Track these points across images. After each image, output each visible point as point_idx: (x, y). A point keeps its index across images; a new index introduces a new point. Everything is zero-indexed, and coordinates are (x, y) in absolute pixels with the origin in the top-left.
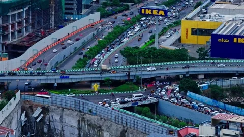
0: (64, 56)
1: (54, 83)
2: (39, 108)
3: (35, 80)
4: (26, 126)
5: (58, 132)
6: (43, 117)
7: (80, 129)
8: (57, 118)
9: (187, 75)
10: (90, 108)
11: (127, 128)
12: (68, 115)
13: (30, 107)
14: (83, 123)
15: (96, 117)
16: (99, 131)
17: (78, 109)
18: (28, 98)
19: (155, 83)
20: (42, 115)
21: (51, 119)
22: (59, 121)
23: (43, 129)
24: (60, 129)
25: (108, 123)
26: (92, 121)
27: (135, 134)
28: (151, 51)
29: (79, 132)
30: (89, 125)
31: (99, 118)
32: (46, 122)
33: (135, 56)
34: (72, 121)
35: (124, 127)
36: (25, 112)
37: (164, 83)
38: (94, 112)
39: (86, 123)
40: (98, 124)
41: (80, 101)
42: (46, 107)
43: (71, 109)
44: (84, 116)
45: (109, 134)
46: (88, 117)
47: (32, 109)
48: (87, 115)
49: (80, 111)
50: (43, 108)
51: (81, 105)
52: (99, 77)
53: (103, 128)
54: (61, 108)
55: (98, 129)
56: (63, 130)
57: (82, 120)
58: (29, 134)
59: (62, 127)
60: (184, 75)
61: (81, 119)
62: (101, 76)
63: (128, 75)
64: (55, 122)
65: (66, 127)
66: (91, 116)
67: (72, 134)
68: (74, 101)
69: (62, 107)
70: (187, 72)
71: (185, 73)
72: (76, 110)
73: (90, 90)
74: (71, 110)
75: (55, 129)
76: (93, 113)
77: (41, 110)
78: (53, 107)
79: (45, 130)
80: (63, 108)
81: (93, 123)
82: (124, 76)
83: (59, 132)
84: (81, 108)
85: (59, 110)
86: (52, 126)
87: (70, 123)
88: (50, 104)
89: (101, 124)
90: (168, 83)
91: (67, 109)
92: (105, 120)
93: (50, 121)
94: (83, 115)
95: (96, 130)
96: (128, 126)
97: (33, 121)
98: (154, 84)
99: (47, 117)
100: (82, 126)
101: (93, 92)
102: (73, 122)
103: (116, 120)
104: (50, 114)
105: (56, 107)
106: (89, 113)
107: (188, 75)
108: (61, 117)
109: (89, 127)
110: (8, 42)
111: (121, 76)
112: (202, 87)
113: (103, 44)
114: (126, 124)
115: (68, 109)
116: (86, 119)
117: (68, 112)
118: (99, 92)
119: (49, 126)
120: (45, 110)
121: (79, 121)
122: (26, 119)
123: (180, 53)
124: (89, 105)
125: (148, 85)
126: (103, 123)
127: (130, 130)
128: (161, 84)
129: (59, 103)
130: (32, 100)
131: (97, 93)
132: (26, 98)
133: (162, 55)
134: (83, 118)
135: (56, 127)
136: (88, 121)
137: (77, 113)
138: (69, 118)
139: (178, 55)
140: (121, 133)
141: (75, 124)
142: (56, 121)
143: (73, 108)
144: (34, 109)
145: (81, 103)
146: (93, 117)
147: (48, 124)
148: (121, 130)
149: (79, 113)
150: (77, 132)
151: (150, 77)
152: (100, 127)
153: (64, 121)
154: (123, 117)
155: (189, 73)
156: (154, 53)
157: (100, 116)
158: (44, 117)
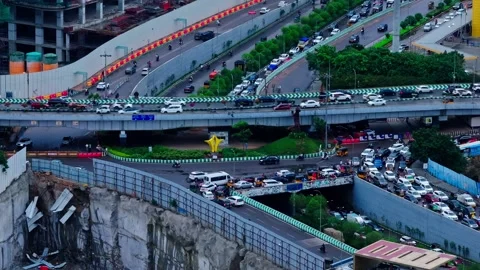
0: (194, 62)
1: (119, 132)
2: (66, 191)
3: (75, 123)
4: (41, 233)
5: (108, 250)
6: (75, 212)
7: (151, 245)
8: (106, 216)
9: (442, 119)
10: (174, 196)
11: (246, 251)
12: (129, 211)
13: (49, 188)
14: (159, 233)
15: (185, 219)
16: (190, 252)
17: (150, 199)
18: (47, 166)
19: (364, 135)
20: (73, 208)
21: (94, 219)
22: (109, 223)
23: (75, 240)
24: (111, 242)
25: (207, 235)
26: (176, 228)
27: (260, 266)
28: (374, 58)
29: (151, 252)
30: (171, 238)
31: (191, 222)
32: (81, 226)
33: (338, 67)
34: (135, 225)
35: (239, 247)
36: (36, 198)
37: (387, 136)
38: (181, 206)
39: (165, 233)
40: (187, 235)
41: (153, 179)
42: (83, 189)
43: (135, 196)
44: (162, 216)
45: (208, 264)
46: (168, 217)
47: (52, 194)
48: (168, 212)
49: (154, 203)
50: (76, 191)
51: (156, 189)
52: (226, 120)
53: (198, 248)
54: (113, 193)
55: (188, 248)
56: (118, 246)
57: (156, 224)
58: (46, 250)
59: (117, 239)
60: (435, 118)
61: (154, 221)
62: (230, 117)
63: (296, 116)
64: (101, 226)
65: (124, 238)
66: (175, 216)
67: (136, 256)
68: (141, 178)
69: (116, 191)
70: (443, 112)
71: (438, 114)
72: (145, 201)
73: (202, 149)
74: (134, 200)
75: (101, 241)
76: (180, 209)
77: (71, 196)
78: (99, 191)
79: (81, 244)
80: (120, 194)
81: (178, 233)
82: (287, 118)
83: (110, 249)
84: (156, 195)
85: (110, 197)
86: (95, 235)
87: (132, 231)
88: (92, 182)
89: (195, 237)
90: (396, 137)
91: (127, 195)
92: (203, 227)
93: (90, 223)
94: (160, 212)
95: (183, 250)
96: (248, 246)
97: (54, 220)
98: (361, 139)
99: (84, 212)
100: (156, 237)
101: (207, 155)
102: (138, 227)
103: (223, 229)
104: (91, 207)
105: (103, 191)
106: (173, 208)
107: (445, 119)
108: (114, 214)
109: (170, 243)
110: (76, 27)
111: (279, 118)
112: (469, 149)
113: (293, 35)
114: (244, 241)
115: (130, 196)
116: (164, 224)
117: (129, 203)
118: (221, 154)
119: (89, 233)
120: (81, 197)
121: (150, 227)
122: (40, 215)
123: (441, 64)
124: (173, 189)
125: (344, 140)
126: (199, 233)
127: (249, 255)
128: (378, 137)
129: (112, 181)
130: (55, 172)
131: (215, 157)
132: (42, 165)
133: (399, 68)
134: (159, 219)
135: (102, 237)
136: (168, 227)
137: (146, 205)
138: (131, 217)
139: (437, 69)
140: (232, 261)
141: (143, 234)
142: (103, 223)
143: (139, 195)
144: (57, 192)
145: (156, 183)
146: (178, 218)
147: (86, 229)
148: (232, 253)
149: (152, 208)
150: (145, 253)
151: (351, 121)
152: (192, 244)
153: (120, 222)
154: (238, 222)
155: (448, 113)
156: (381, 62)
157: (193, 216)
158: (76, 214)
